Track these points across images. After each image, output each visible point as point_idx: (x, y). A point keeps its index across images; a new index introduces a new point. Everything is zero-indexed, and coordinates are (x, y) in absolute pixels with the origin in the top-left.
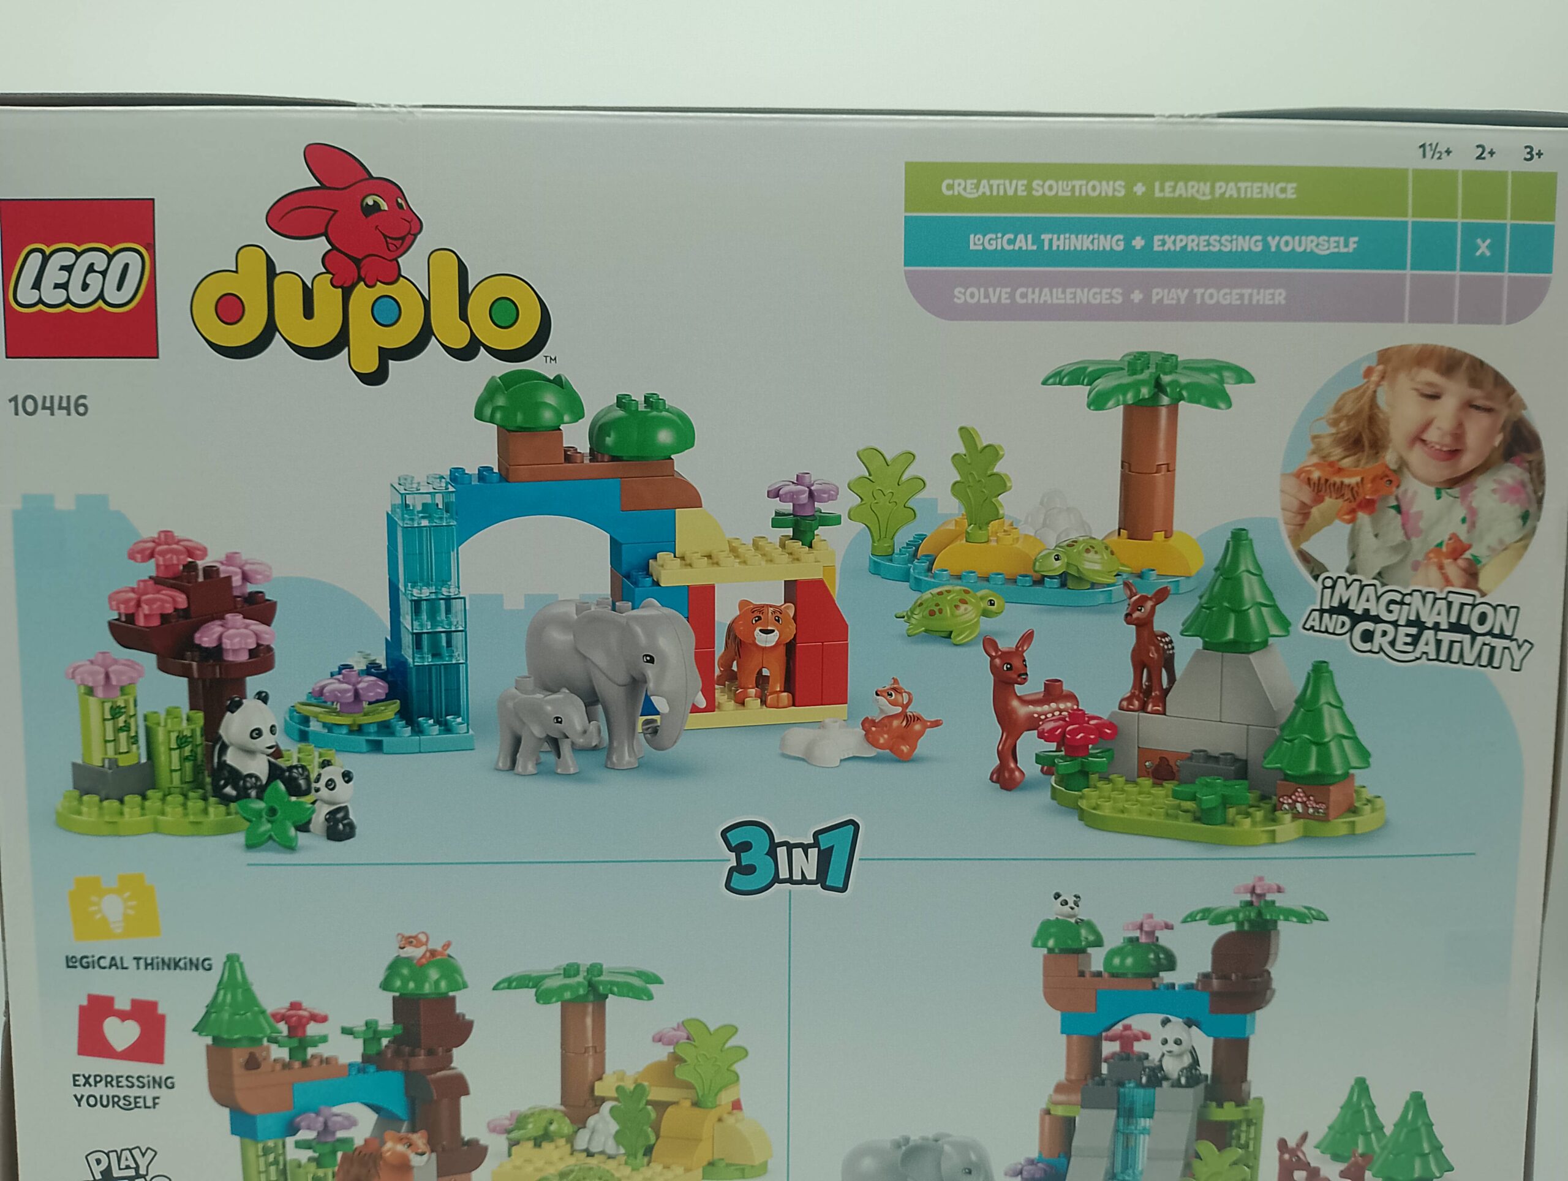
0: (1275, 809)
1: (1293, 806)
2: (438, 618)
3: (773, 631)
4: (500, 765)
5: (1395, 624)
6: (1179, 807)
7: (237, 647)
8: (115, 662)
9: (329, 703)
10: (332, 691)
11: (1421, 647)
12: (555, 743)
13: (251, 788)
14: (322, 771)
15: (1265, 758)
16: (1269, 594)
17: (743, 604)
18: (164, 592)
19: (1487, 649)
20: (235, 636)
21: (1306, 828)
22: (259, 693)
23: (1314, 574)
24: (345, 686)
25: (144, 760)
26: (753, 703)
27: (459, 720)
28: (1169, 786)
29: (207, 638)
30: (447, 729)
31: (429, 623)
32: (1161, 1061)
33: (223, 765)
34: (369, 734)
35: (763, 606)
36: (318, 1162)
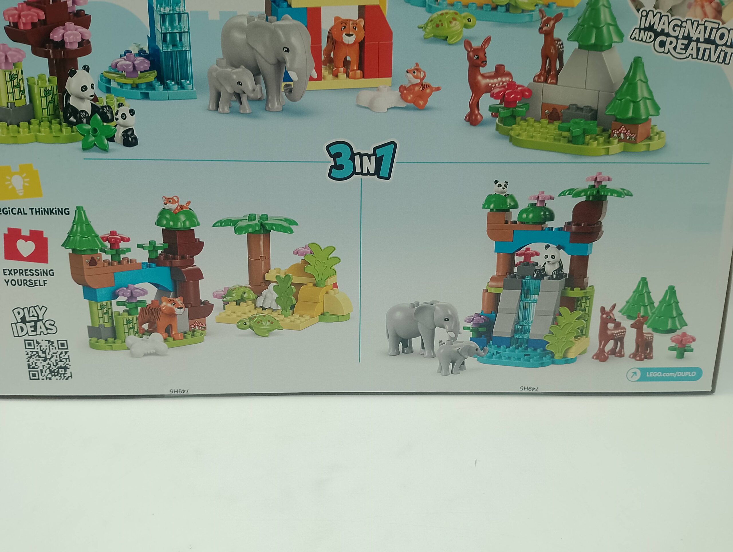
0: (610, 137)
1: (619, 135)
2: (175, 25)
3: (353, 35)
4: (211, 107)
5: (677, 38)
6: (561, 135)
7: (72, 41)
8: (10, 49)
9: (120, 72)
10: (122, 65)
11: (689, 51)
12: (238, 96)
13: (83, 117)
14: (119, 109)
15: (606, 109)
16: (613, 18)
17: (336, 19)
18: (32, 10)
19: (723, 54)
20: (71, 35)
21: (625, 147)
22: (84, 66)
23: (637, 8)
24: (128, 62)
25: (28, 103)
26: (342, 76)
27: (188, 82)
28: (557, 123)
29: (56, 36)
30: (182, 87)
31: (170, 28)
32: (544, 266)
33: (68, 105)
34: (142, 89)
35: (347, 20)
36: (128, 312)
